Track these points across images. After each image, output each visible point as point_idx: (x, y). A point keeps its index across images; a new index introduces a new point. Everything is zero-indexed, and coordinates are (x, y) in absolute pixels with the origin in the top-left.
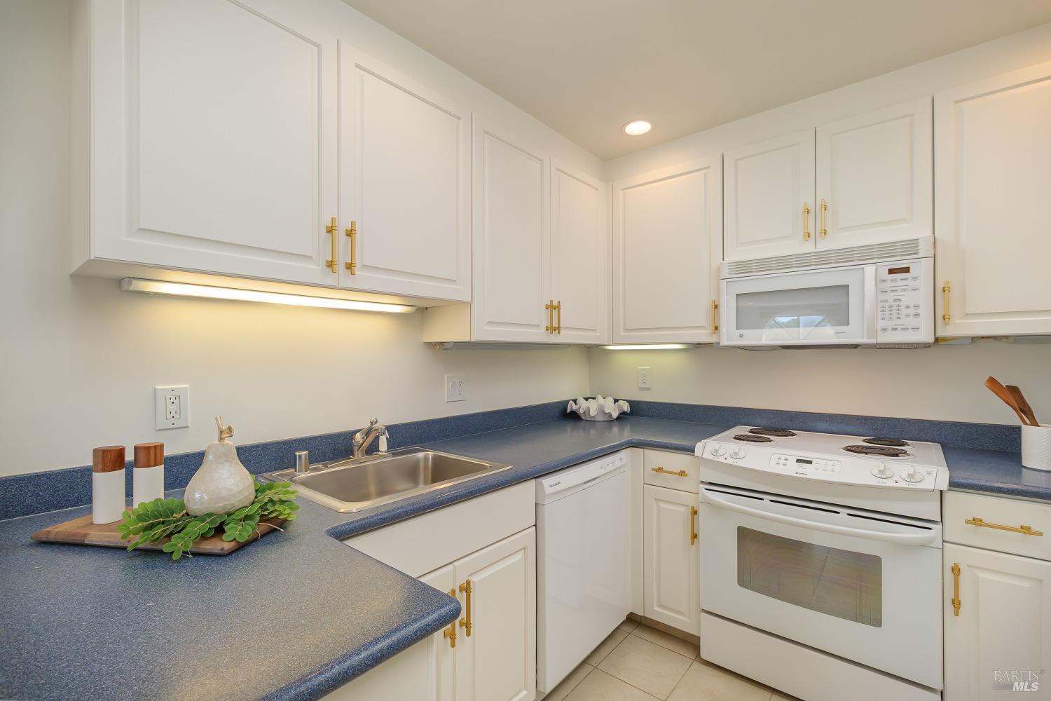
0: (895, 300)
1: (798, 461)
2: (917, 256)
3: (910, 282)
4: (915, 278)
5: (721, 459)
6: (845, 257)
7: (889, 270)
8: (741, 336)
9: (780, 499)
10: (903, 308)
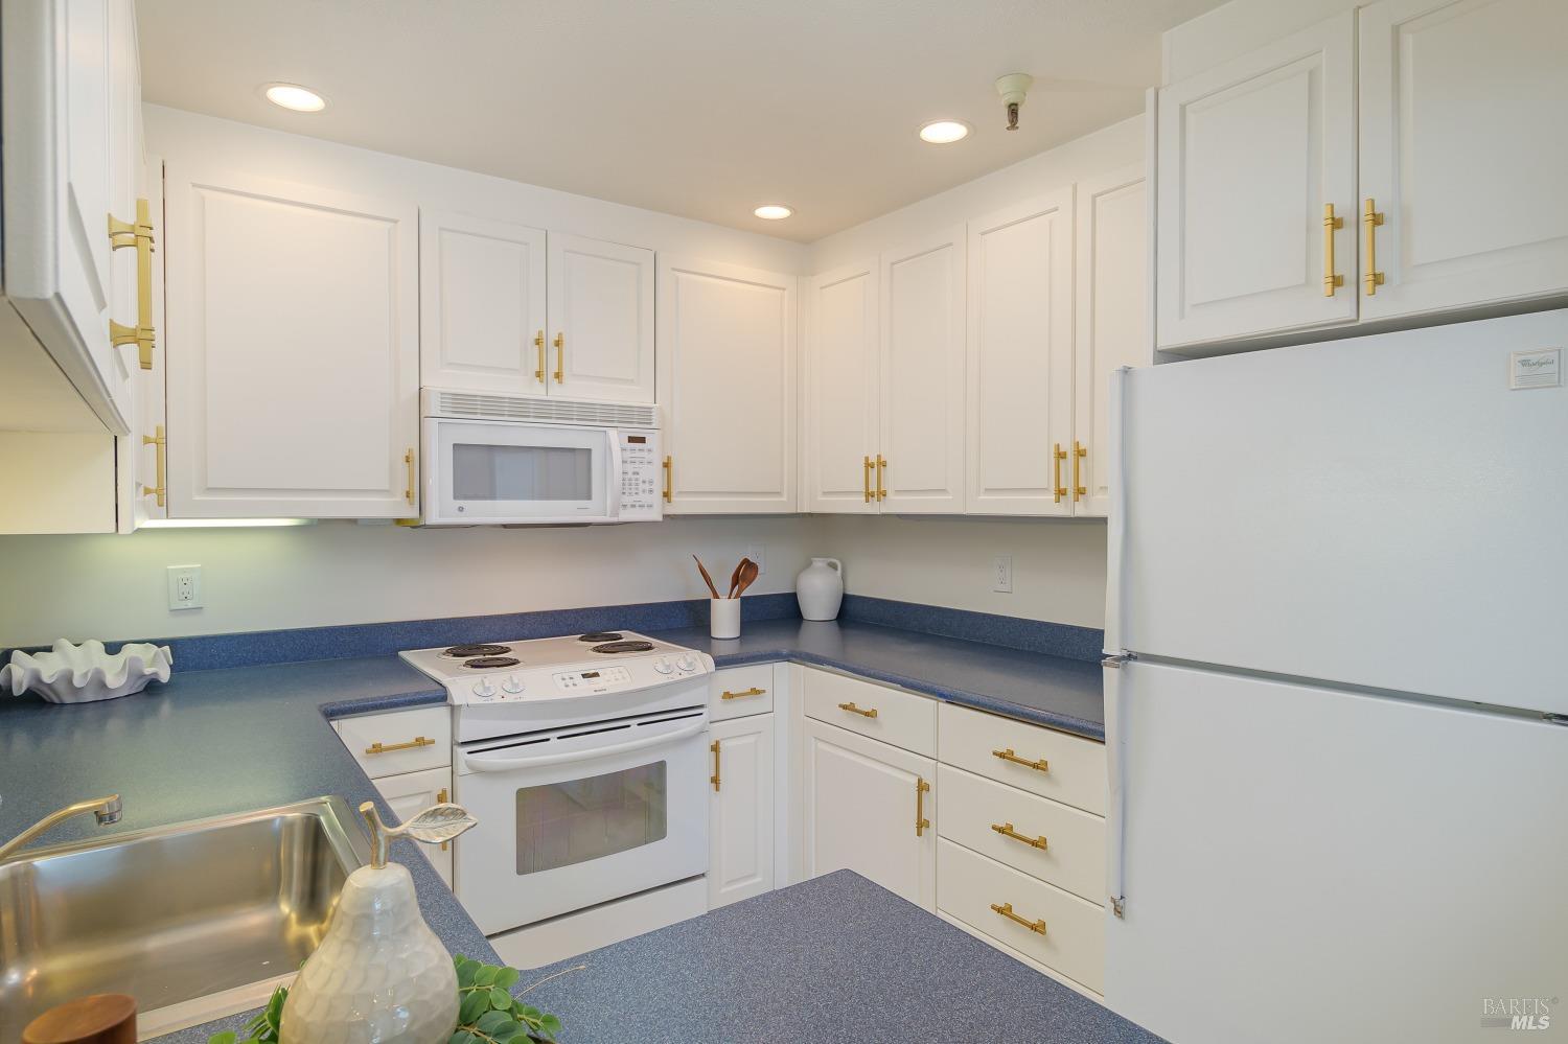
0: (634, 473)
1: (584, 676)
2: (648, 426)
3: (645, 454)
4: (650, 450)
5: (497, 700)
6: (587, 414)
7: (629, 437)
8: (461, 509)
9: (569, 732)
10: (640, 482)
